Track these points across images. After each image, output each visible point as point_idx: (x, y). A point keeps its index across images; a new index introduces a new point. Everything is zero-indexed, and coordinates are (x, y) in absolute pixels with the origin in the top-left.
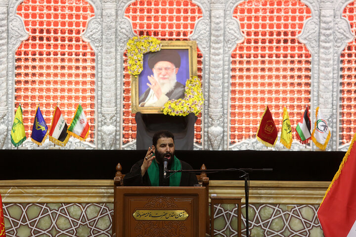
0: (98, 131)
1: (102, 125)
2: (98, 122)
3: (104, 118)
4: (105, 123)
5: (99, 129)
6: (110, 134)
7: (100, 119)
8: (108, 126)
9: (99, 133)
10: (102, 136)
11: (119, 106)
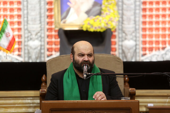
0: (25, 46)
1: (28, 41)
2: (25, 38)
3: (29, 34)
4: (31, 39)
5: (26, 44)
6: (35, 49)
7: (26, 35)
8: (34, 40)
9: (26, 48)
10: (28, 50)
11: (43, 23)
